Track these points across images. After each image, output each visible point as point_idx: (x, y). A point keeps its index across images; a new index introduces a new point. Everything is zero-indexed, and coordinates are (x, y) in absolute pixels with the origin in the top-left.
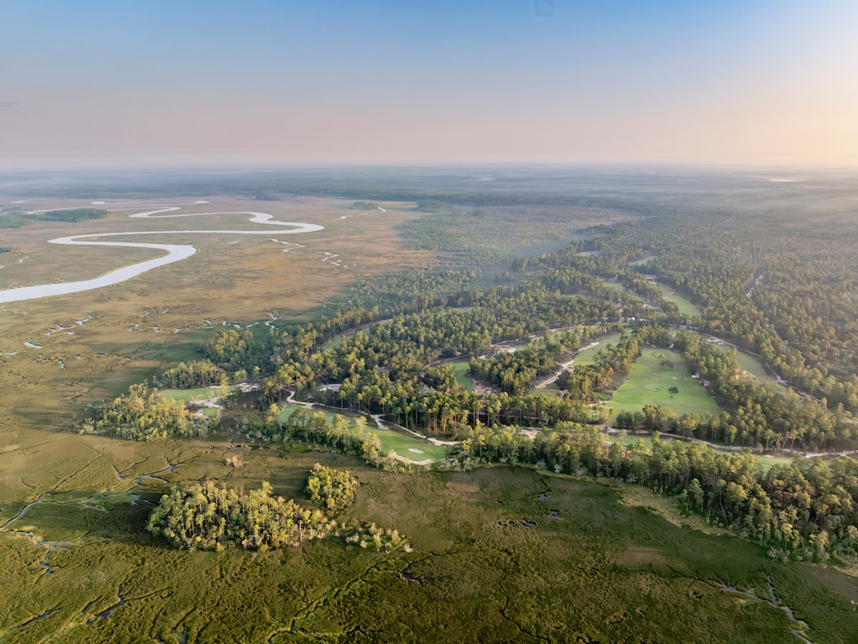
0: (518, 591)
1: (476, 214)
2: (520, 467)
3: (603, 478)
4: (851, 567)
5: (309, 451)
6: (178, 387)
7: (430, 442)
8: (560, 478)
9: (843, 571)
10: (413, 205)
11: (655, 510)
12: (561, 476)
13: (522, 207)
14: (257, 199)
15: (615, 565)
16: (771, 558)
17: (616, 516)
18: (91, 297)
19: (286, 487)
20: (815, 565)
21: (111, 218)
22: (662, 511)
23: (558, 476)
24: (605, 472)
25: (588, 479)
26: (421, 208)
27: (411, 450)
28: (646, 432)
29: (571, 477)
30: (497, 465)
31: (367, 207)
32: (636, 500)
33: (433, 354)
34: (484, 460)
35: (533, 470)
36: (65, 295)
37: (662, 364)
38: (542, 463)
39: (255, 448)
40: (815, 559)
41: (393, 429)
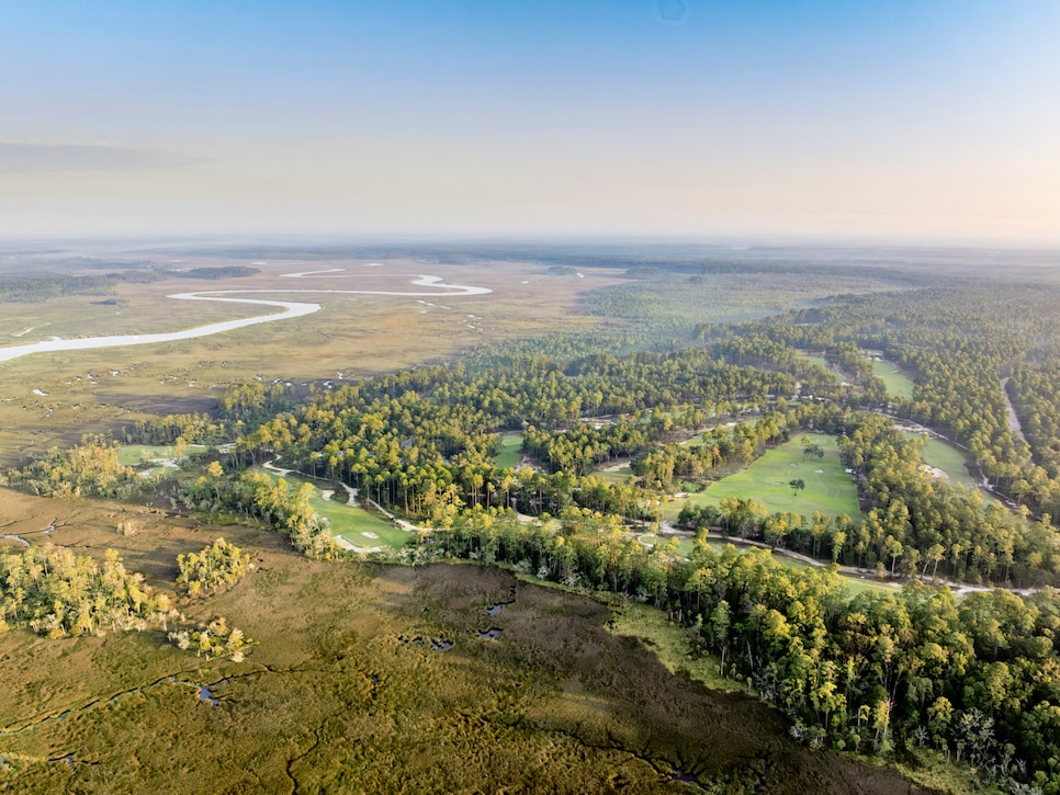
0: (342, 735)
1: (693, 280)
2: (497, 567)
3: (605, 593)
4: (930, 769)
5: (236, 524)
6: (151, 443)
7: (399, 525)
8: (542, 587)
9: (909, 774)
10: (622, 271)
11: (651, 644)
12: (547, 584)
13: (759, 275)
14: (440, 262)
15: (521, 717)
16: (793, 739)
17: (583, 646)
18: (153, 349)
19: (161, 564)
20: (864, 758)
21: (258, 277)
22: (661, 645)
23: (542, 583)
24: (611, 583)
25: (583, 591)
26: (629, 275)
27: (365, 534)
28: (719, 536)
29: (560, 586)
30: (465, 561)
31: (561, 273)
32: (633, 627)
33: (489, 422)
34: (448, 554)
35: (512, 573)
36: (127, 347)
37: (807, 451)
38: (526, 563)
39: (171, 515)
40: (869, 749)
41: (363, 507)
